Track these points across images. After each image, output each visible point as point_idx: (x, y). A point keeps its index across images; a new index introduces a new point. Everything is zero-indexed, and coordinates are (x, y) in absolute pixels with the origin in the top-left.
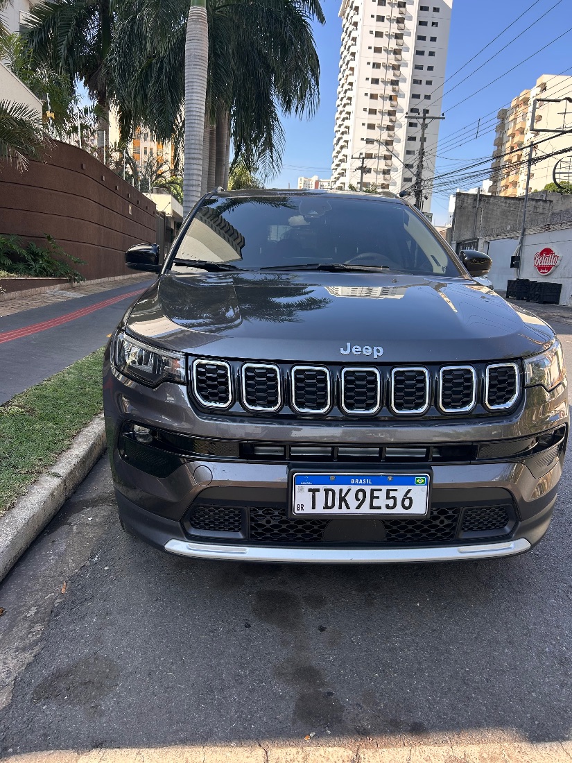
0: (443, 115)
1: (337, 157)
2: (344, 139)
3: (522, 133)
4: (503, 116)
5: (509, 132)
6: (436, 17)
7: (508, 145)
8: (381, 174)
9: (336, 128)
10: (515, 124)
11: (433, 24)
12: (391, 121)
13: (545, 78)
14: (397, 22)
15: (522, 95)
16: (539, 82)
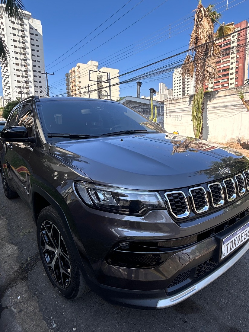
0: (53, 73)
1: (5, 87)
2: (7, 80)
3: (75, 82)
4: (67, 76)
5: (71, 81)
6: (37, 38)
7: (71, 85)
8: (26, 94)
9: (2, 75)
10: (72, 79)
11: (36, 40)
12: (26, 74)
13: (79, 64)
14: (22, 37)
15: (73, 69)
16: (77, 65)
